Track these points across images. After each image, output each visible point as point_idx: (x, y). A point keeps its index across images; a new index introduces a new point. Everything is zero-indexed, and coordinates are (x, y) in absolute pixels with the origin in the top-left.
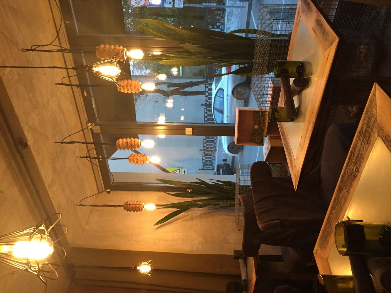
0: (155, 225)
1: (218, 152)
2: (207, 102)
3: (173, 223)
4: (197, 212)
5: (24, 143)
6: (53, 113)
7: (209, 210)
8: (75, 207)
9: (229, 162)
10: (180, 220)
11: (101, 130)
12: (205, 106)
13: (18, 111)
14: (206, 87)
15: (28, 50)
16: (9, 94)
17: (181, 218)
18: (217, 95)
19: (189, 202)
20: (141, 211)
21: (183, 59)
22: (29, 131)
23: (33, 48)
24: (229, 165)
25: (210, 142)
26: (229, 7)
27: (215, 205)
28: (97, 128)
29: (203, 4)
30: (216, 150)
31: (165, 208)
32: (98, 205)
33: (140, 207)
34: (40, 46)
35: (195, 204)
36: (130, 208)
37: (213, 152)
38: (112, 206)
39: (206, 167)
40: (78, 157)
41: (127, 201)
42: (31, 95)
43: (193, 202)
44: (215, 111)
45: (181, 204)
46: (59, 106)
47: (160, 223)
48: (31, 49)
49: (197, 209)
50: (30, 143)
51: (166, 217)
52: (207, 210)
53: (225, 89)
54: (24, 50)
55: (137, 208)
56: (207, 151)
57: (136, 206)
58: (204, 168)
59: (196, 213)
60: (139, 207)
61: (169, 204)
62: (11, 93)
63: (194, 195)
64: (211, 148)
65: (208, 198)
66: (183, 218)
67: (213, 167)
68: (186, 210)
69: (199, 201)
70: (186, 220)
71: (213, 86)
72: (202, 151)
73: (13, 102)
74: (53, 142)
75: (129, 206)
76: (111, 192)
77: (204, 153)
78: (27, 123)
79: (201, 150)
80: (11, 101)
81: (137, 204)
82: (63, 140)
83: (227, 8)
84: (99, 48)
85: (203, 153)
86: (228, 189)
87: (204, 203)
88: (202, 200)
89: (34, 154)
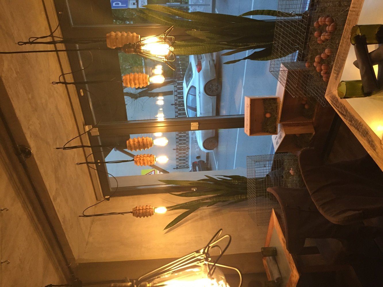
0: (165, 229)
1: (191, 150)
2: (177, 102)
3: (183, 225)
4: (206, 210)
5: (27, 151)
6: (52, 115)
7: (217, 207)
8: (78, 218)
9: (204, 159)
10: (190, 221)
11: (99, 133)
12: (175, 105)
13: (20, 114)
14: (175, 86)
15: (25, 43)
16: (9, 95)
17: (190, 219)
18: (189, 93)
19: (196, 202)
20: (152, 216)
21: (192, 47)
22: (31, 137)
23: (31, 40)
24: (204, 162)
25: (183, 141)
26: (191, 5)
27: (224, 201)
28: (95, 131)
29: (167, 3)
30: (189, 148)
31: (172, 210)
32: (104, 214)
33: (151, 212)
34: (38, 38)
35: (203, 203)
36: (139, 213)
37: (186, 150)
38: (119, 213)
39: (180, 166)
40: (77, 163)
41: (135, 207)
42: (30, 96)
43: (201, 201)
44: (188, 109)
45: (188, 204)
46: (57, 107)
47: (169, 226)
48: (29, 41)
49: (206, 207)
50: (33, 151)
51: (175, 219)
52: (216, 208)
53: (197, 86)
54: (20, 43)
55: (147, 213)
56: (180, 150)
57: (146, 211)
58: (178, 167)
59: (205, 212)
60: (149, 212)
61: (175, 206)
62: (11, 93)
63: (202, 193)
64: (184, 147)
65: (216, 195)
66: (193, 218)
67: (187, 166)
68: (195, 210)
69: (207, 199)
70: (196, 220)
71: (184, 85)
72: (175, 151)
73: (13, 105)
74: (54, 149)
75: (139, 211)
76: (110, 198)
77: (178, 152)
78: (29, 128)
79: (174, 149)
80: (11, 103)
81: (147, 209)
82: (65, 146)
83: (190, 7)
84: (110, 36)
85: (176, 152)
86: (237, 184)
87: (214, 201)
88: (210, 198)
89: (38, 162)
